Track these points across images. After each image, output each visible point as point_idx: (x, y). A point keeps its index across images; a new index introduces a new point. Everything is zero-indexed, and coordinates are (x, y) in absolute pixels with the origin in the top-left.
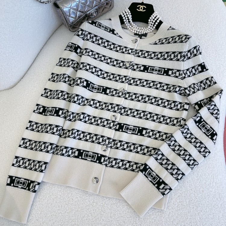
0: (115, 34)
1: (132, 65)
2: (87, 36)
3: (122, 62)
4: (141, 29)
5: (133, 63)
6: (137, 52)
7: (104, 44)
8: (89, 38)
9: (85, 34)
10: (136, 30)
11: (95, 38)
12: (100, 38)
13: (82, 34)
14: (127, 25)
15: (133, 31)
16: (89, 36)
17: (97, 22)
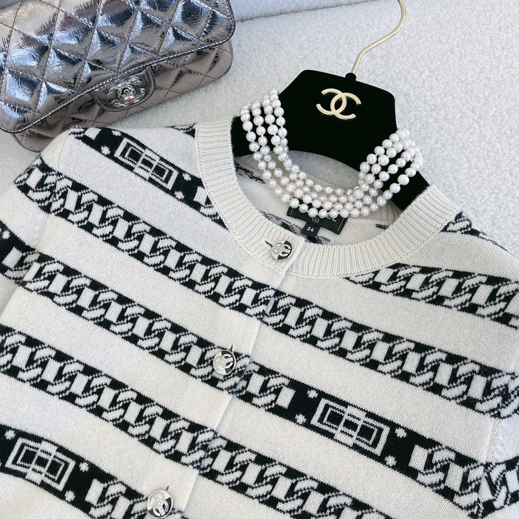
0: (197, 206)
1: (240, 373)
2: (64, 196)
3: (203, 343)
4: (323, 192)
5: (246, 361)
6: (282, 303)
7: (136, 243)
8: (71, 204)
9: (55, 187)
10: (299, 194)
11: (97, 211)
12: (121, 213)
13: (41, 184)
14: (262, 165)
15: (286, 197)
16: (72, 196)
17: (124, 135)
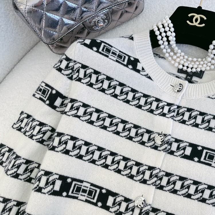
0: (138, 71)
2: (78, 71)
3: (149, 132)
4: (192, 61)
6: (181, 111)
7: (113, 90)
8: (81, 75)
9: (74, 67)
10: (182, 62)
11: (94, 77)
12: (105, 77)
13: (67, 67)
14: (164, 51)
15: (177, 64)
16: (82, 71)
17: (102, 42)
